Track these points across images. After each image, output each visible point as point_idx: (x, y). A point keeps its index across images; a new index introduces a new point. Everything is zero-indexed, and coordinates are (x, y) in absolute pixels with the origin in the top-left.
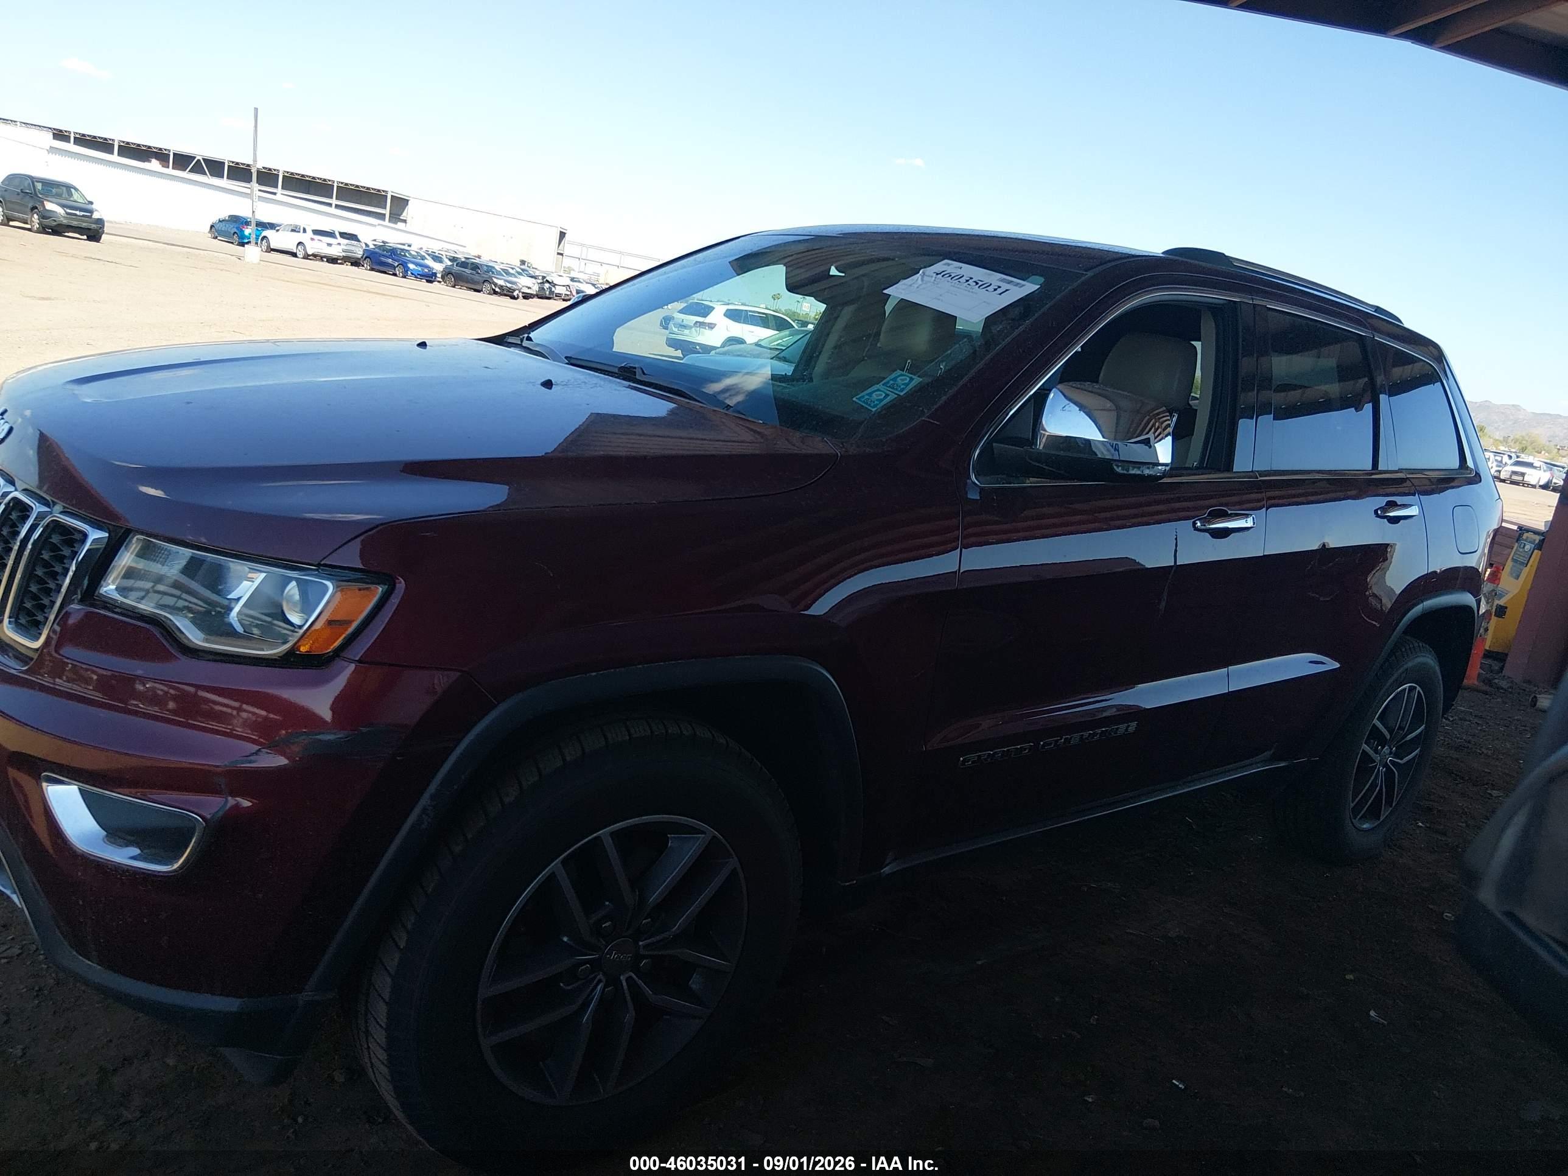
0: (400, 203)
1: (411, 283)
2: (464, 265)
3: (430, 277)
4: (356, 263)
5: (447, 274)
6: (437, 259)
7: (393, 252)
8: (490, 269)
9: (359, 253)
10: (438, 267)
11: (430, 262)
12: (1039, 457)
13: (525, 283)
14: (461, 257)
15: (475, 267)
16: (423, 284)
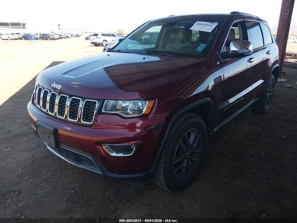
0: (24, 25)
1: (33, 41)
2: (43, 35)
3: (37, 39)
4: (21, 39)
5: (40, 37)
6: (37, 35)
7: (28, 35)
8: (49, 35)
9: (21, 37)
10: (38, 37)
11: (36, 36)
12: (230, 54)
13: (56, 36)
14: (42, 33)
15: (46, 35)
16: (36, 41)
